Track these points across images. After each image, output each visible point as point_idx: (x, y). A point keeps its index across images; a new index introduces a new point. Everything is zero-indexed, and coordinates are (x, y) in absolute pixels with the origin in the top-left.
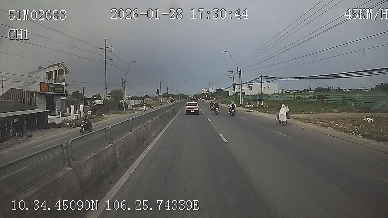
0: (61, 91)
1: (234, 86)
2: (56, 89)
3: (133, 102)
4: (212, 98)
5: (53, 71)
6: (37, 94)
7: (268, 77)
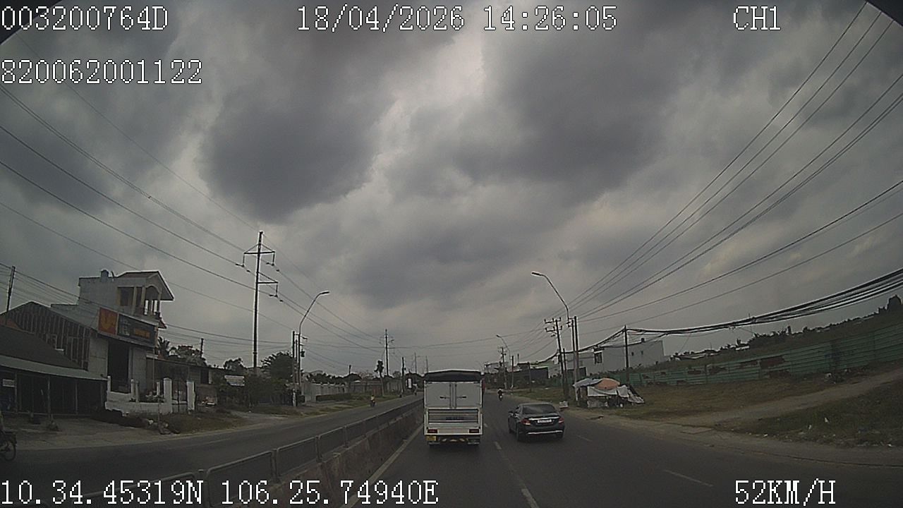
0: (147, 338)
1: (560, 356)
2: (135, 331)
3: (318, 389)
4: (507, 384)
5: (133, 288)
6: (90, 334)
7: (641, 331)
